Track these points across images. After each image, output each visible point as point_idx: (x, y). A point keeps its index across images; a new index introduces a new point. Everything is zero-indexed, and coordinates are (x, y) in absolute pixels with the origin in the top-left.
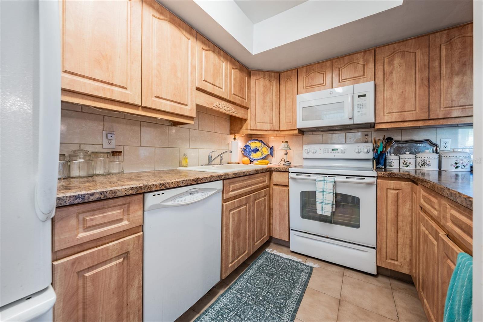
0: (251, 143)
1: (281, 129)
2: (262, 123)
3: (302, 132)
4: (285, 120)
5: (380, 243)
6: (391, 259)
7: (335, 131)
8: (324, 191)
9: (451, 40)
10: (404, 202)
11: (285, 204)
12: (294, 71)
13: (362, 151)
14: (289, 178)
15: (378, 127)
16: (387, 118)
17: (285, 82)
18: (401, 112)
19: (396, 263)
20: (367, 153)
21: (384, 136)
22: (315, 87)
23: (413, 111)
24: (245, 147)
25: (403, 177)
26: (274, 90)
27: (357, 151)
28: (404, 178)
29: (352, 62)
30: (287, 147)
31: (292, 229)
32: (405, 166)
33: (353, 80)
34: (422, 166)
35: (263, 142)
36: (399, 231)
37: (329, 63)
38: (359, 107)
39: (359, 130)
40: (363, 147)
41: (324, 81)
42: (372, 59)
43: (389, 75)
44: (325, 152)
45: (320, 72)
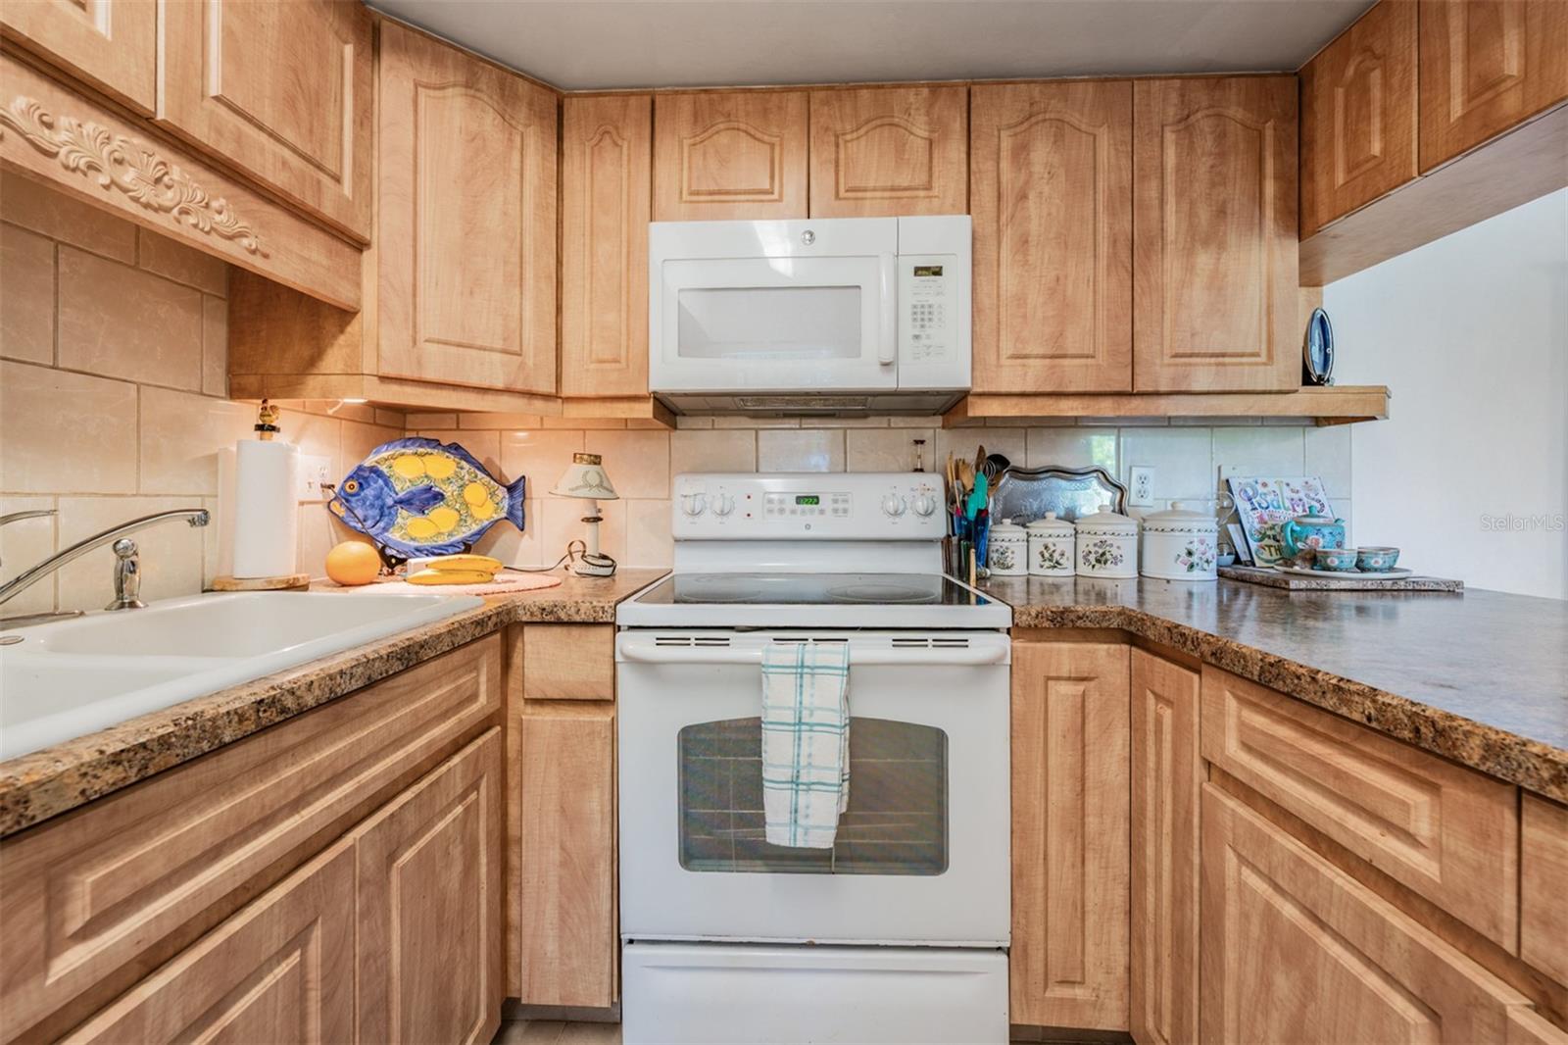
0: (393, 457)
1: (568, 390)
2: (459, 345)
3: (670, 411)
4: (591, 343)
5: (1023, 921)
6: (1062, 982)
7: (804, 421)
8: (800, 723)
9: (1188, 116)
10: (1106, 729)
11: (595, 806)
12: (633, 101)
13: (908, 505)
14: (619, 658)
15: (979, 409)
16: (1010, 379)
17: (588, 151)
18: (1052, 357)
19: (1079, 993)
20: (928, 514)
21: (981, 450)
22: (734, 201)
23: (1087, 357)
24: (351, 478)
25: (1105, 624)
26: (528, 174)
27: (891, 505)
28: (1107, 629)
29: (884, 120)
30: (601, 485)
31: (634, 937)
32: (1047, 564)
33: (891, 198)
34: (1098, 566)
35: (466, 457)
36: (1089, 855)
37: (794, 102)
38: (919, 316)
39: (893, 419)
40: (912, 490)
41: (772, 177)
42: (958, 126)
43: (1015, 205)
44: (770, 511)
45: (759, 135)
